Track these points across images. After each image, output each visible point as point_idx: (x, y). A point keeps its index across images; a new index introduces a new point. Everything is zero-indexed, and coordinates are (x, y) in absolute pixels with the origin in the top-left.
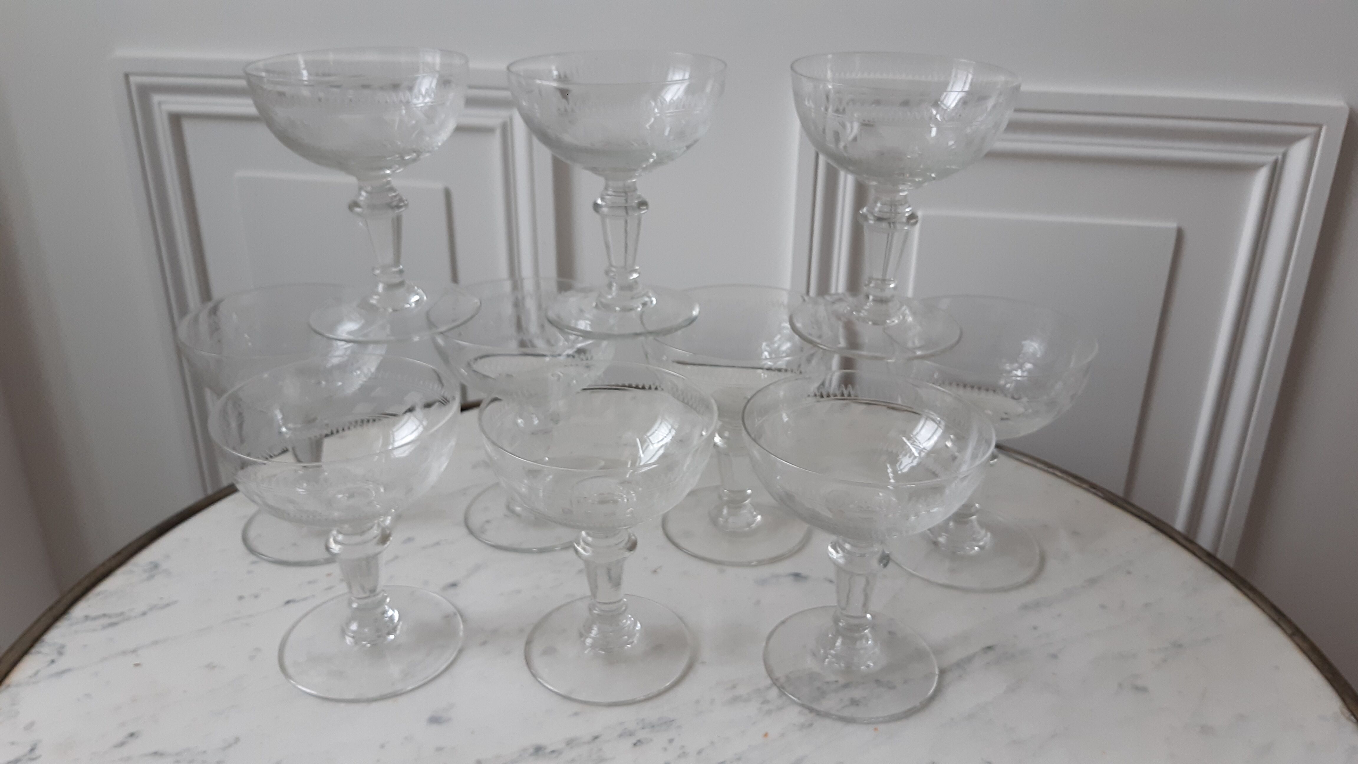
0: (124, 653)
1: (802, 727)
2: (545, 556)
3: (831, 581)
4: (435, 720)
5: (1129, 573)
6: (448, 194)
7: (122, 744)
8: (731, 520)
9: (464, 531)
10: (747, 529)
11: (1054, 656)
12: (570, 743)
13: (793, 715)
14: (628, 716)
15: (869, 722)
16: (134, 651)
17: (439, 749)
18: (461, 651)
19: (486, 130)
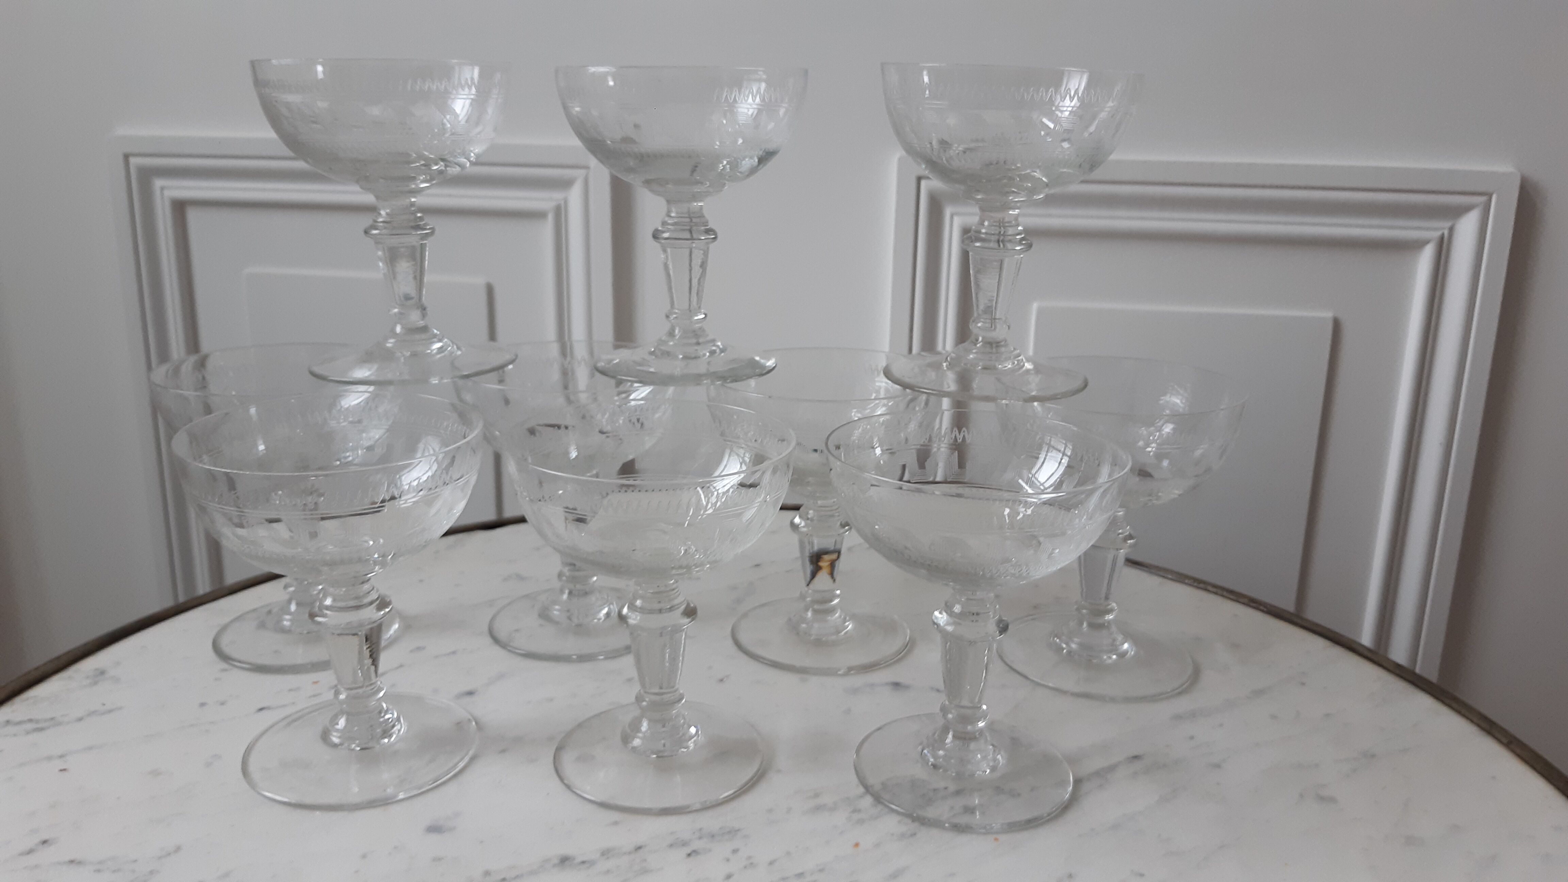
0: (49, 758)
1: (903, 836)
2: (587, 666)
3: (938, 691)
4: (434, 829)
5: (1303, 684)
6: (490, 291)
7: (30, 852)
8: (816, 625)
9: (488, 640)
10: (834, 637)
11: (1218, 766)
12: (606, 853)
13: (891, 824)
14: (681, 825)
15: (987, 831)
16: (61, 756)
17: (437, 859)
18: (473, 759)
19: (536, 215)
